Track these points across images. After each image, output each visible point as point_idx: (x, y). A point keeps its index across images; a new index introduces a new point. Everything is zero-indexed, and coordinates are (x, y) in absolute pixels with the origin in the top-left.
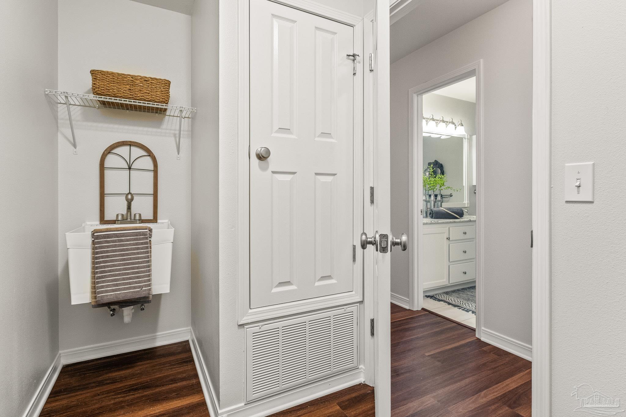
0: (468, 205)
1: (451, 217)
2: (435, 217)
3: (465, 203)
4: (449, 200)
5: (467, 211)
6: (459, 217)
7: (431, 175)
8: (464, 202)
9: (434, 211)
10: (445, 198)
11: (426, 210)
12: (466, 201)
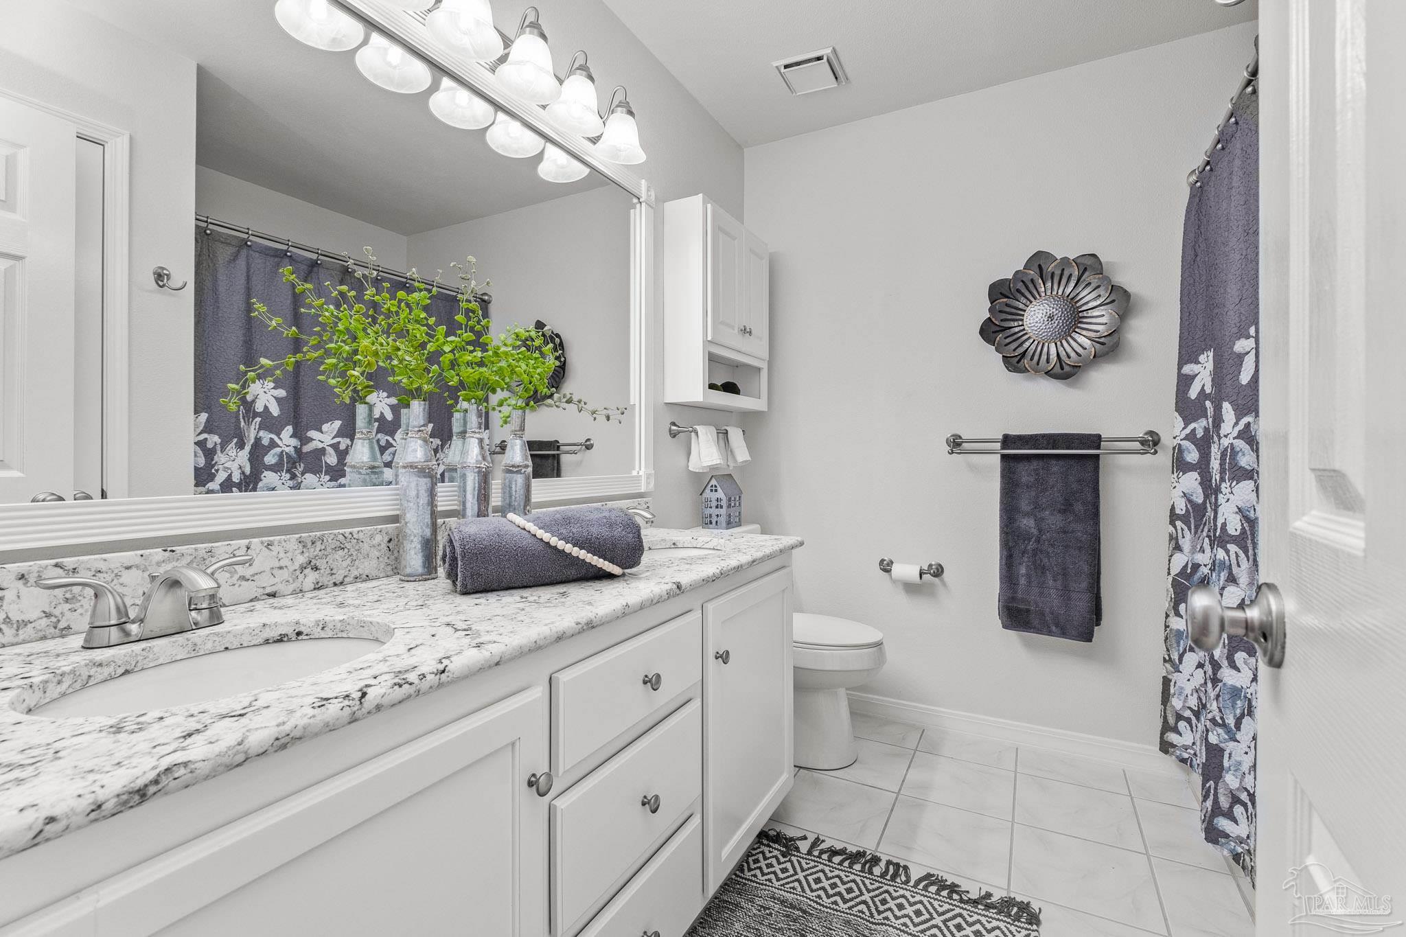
0: (648, 483)
1: (573, 572)
2: (469, 581)
3: (638, 477)
4: (581, 462)
5: (649, 516)
6: (616, 570)
7: (469, 319)
8: (634, 473)
9: (463, 546)
10: (567, 453)
11: (428, 532)
12: (643, 469)
